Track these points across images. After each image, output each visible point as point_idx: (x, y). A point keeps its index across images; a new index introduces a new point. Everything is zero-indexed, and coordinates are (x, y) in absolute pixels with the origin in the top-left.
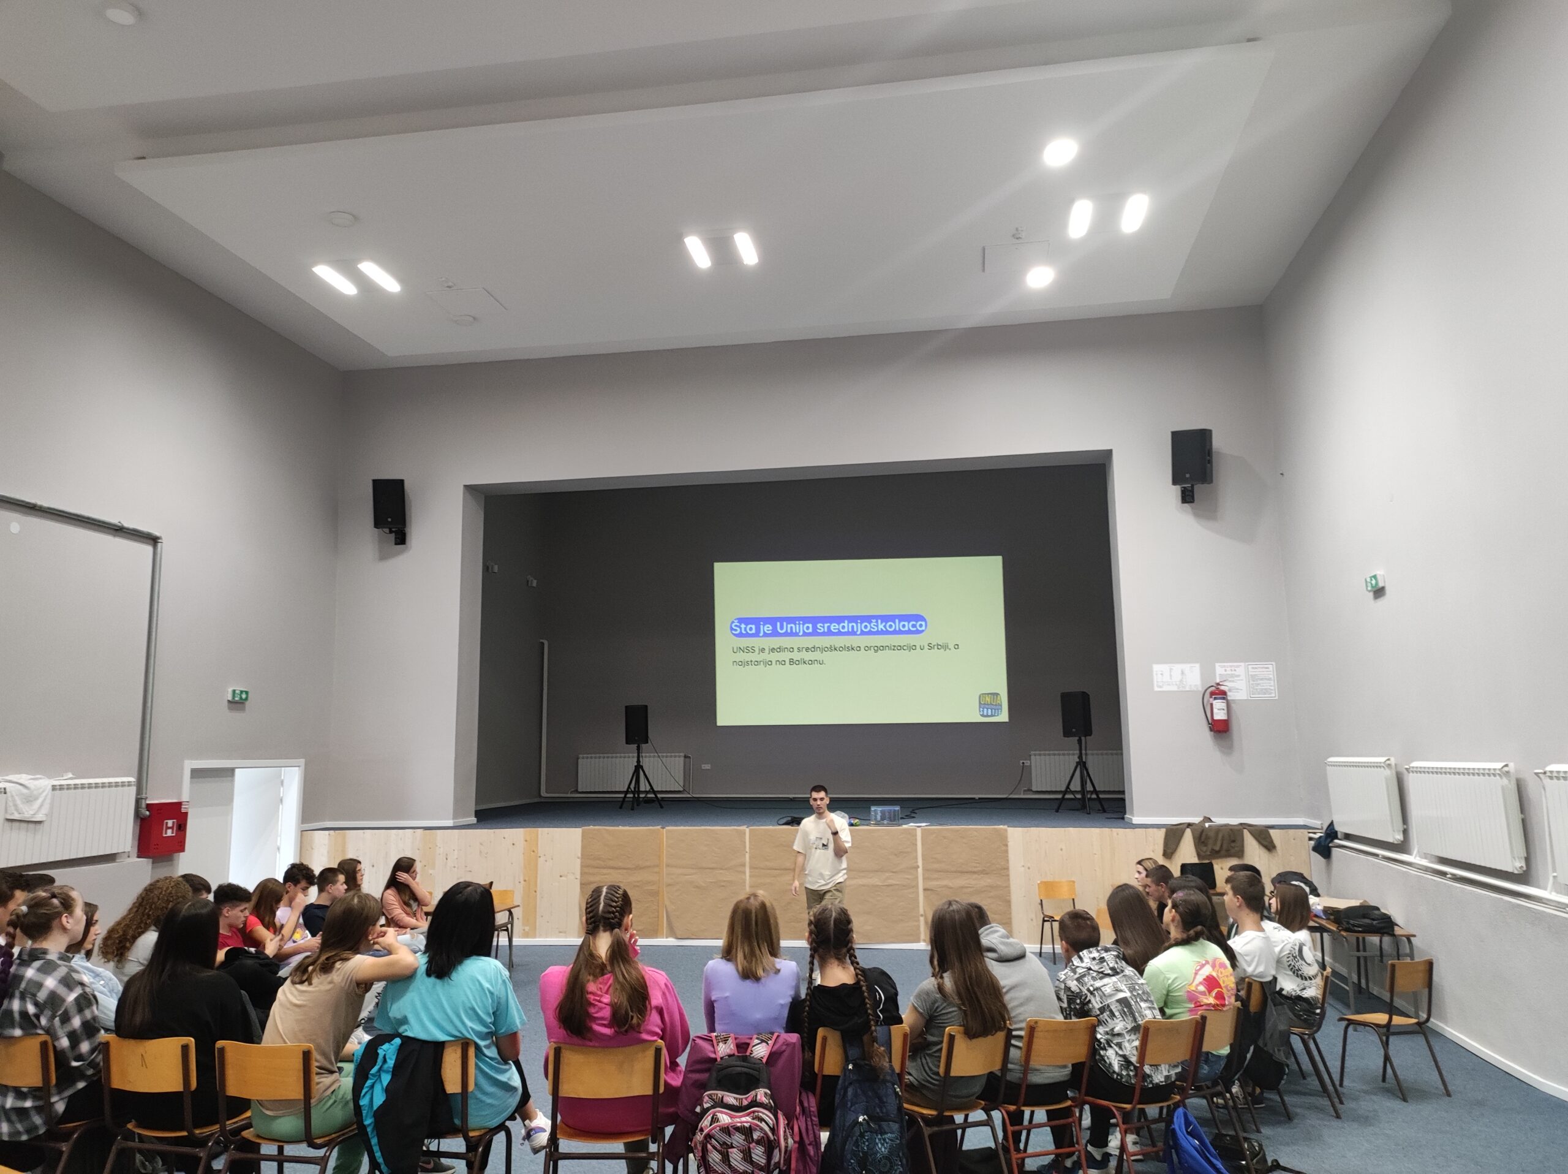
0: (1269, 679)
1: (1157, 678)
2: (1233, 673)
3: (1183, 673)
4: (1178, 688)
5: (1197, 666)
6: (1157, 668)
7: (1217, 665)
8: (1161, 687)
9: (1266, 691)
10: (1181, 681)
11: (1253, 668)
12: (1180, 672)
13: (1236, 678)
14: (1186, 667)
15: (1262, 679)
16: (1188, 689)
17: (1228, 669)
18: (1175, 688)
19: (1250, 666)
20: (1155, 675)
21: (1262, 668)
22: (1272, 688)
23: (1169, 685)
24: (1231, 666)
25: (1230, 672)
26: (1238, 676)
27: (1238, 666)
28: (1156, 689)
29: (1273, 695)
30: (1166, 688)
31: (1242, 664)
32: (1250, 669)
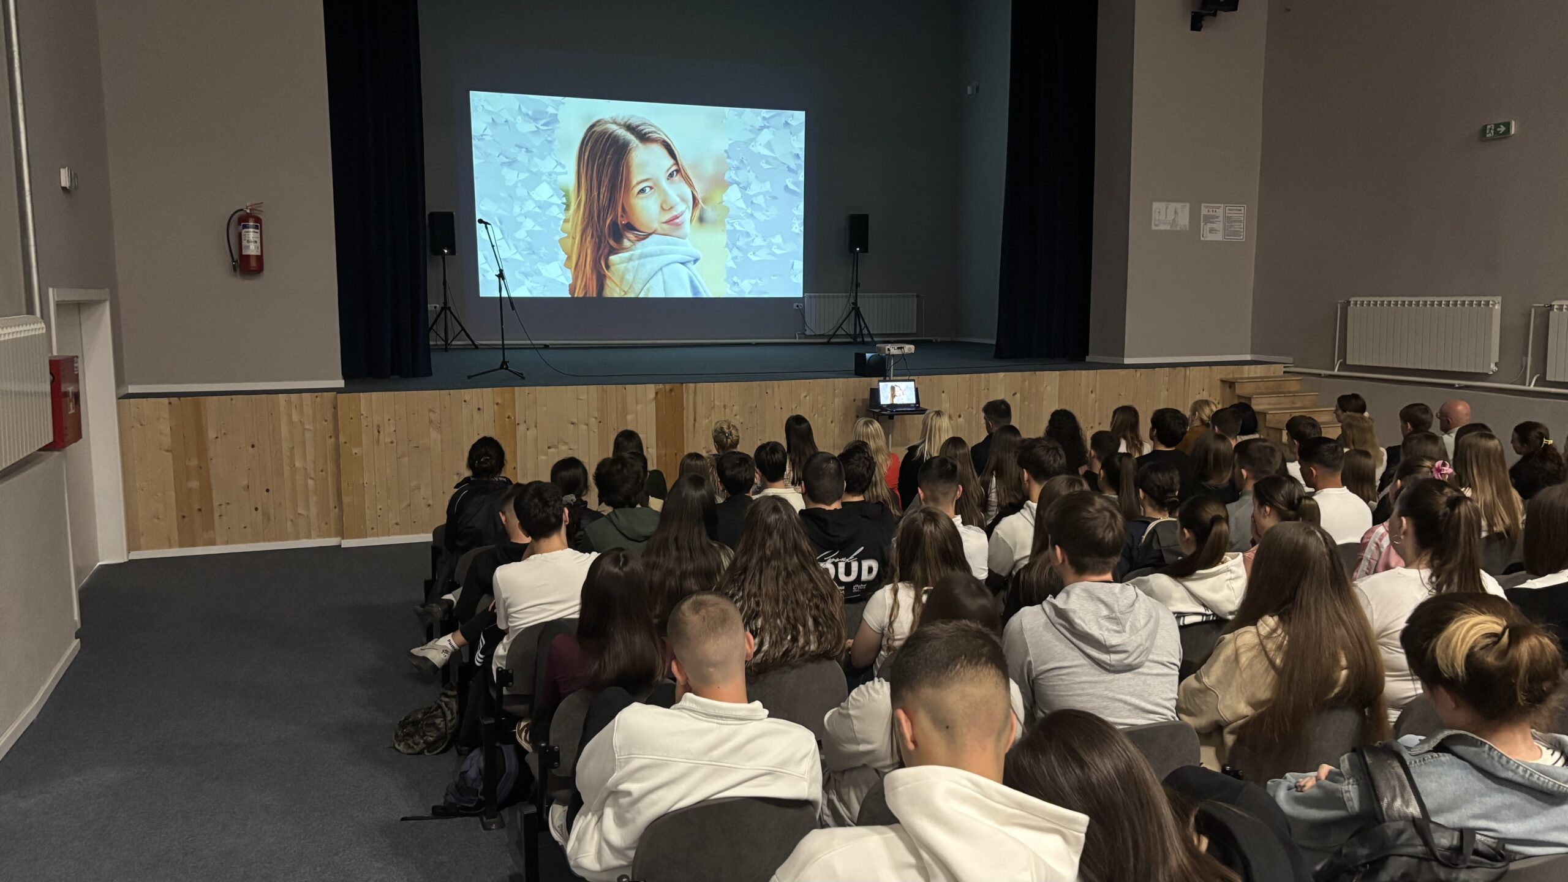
0: (1241, 222)
1: (1155, 216)
2: (1214, 213)
3: (1176, 212)
4: (1171, 227)
5: (1188, 205)
6: (1156, 205)
7: (1203, 205)
8: (1156, 225)
9: (1236, 233)
10: (1174, 220)
11: (1229, 210)
12: (1174, 210)
13: (1216, 220)
14: (1179, 205)
15: (1235, 221)
16: (1178, 229)
17: (1211, 210)
18: (1168, 227)
19: (1227, 208)
20: (1153, 212)
21: (1237, 210)
22: (1242, 230)
23: (1164, 224)
24: (1213, 207)
25: (1211, 213)
26: (1218, 217)
27: (1219, 208)
28: (1154, 228)
29: (1241, 237)
30: (1162, 227)
31: (1222, 205)
32: (1227, 211)
